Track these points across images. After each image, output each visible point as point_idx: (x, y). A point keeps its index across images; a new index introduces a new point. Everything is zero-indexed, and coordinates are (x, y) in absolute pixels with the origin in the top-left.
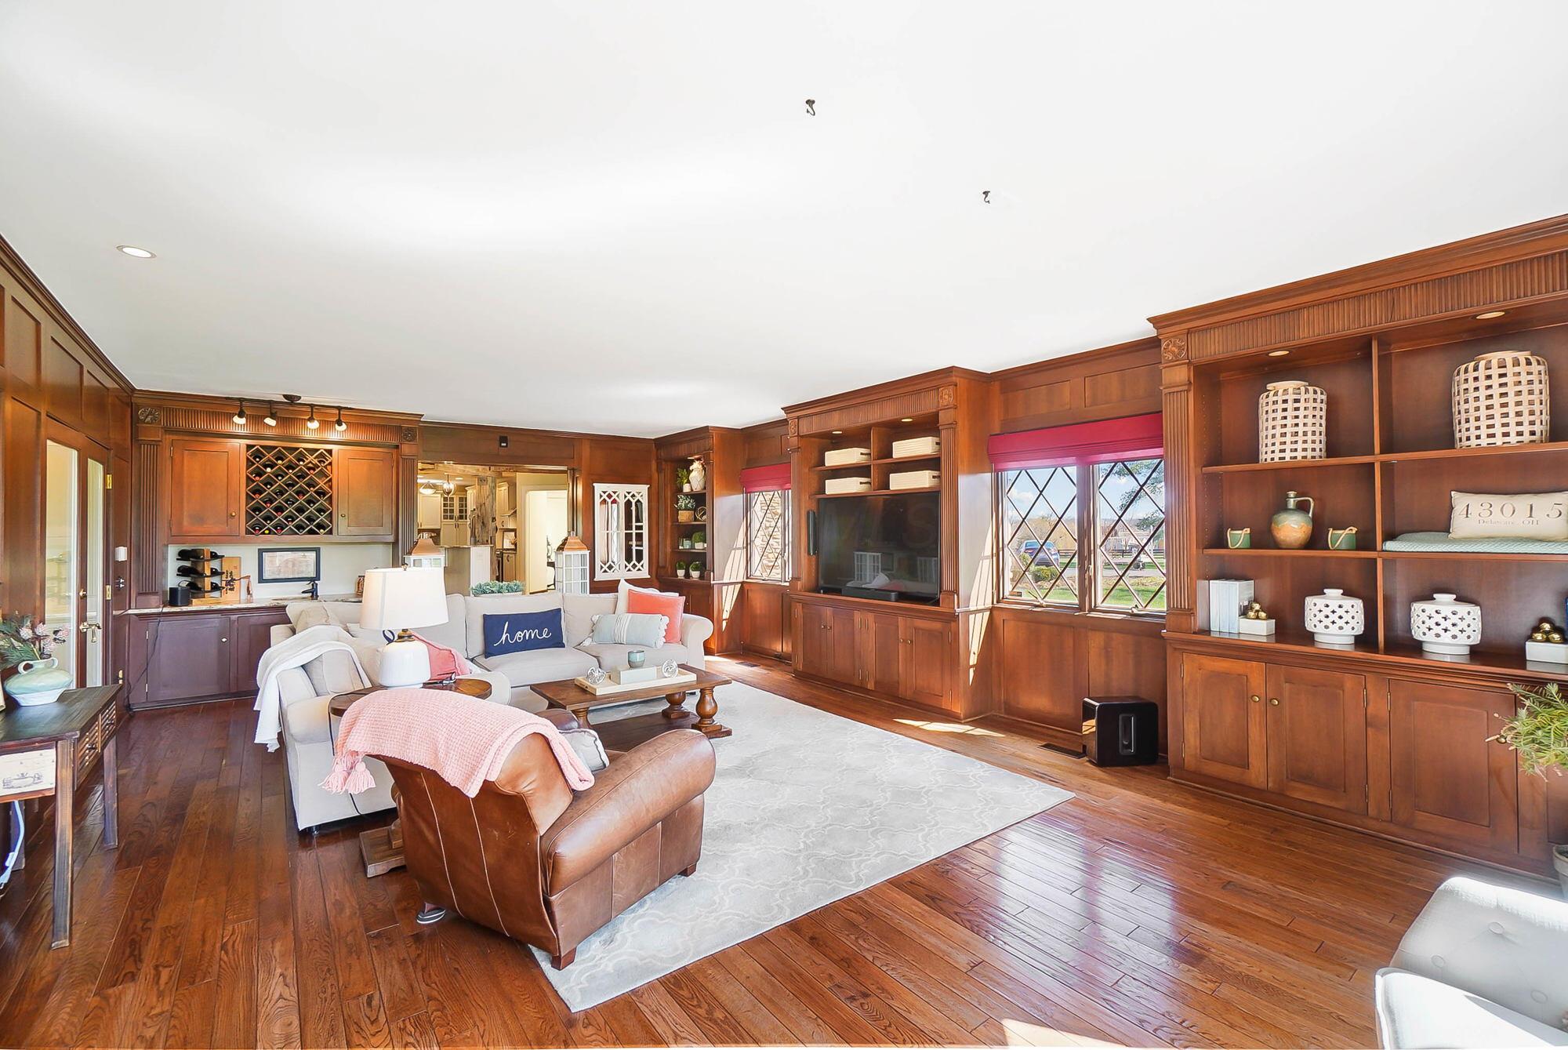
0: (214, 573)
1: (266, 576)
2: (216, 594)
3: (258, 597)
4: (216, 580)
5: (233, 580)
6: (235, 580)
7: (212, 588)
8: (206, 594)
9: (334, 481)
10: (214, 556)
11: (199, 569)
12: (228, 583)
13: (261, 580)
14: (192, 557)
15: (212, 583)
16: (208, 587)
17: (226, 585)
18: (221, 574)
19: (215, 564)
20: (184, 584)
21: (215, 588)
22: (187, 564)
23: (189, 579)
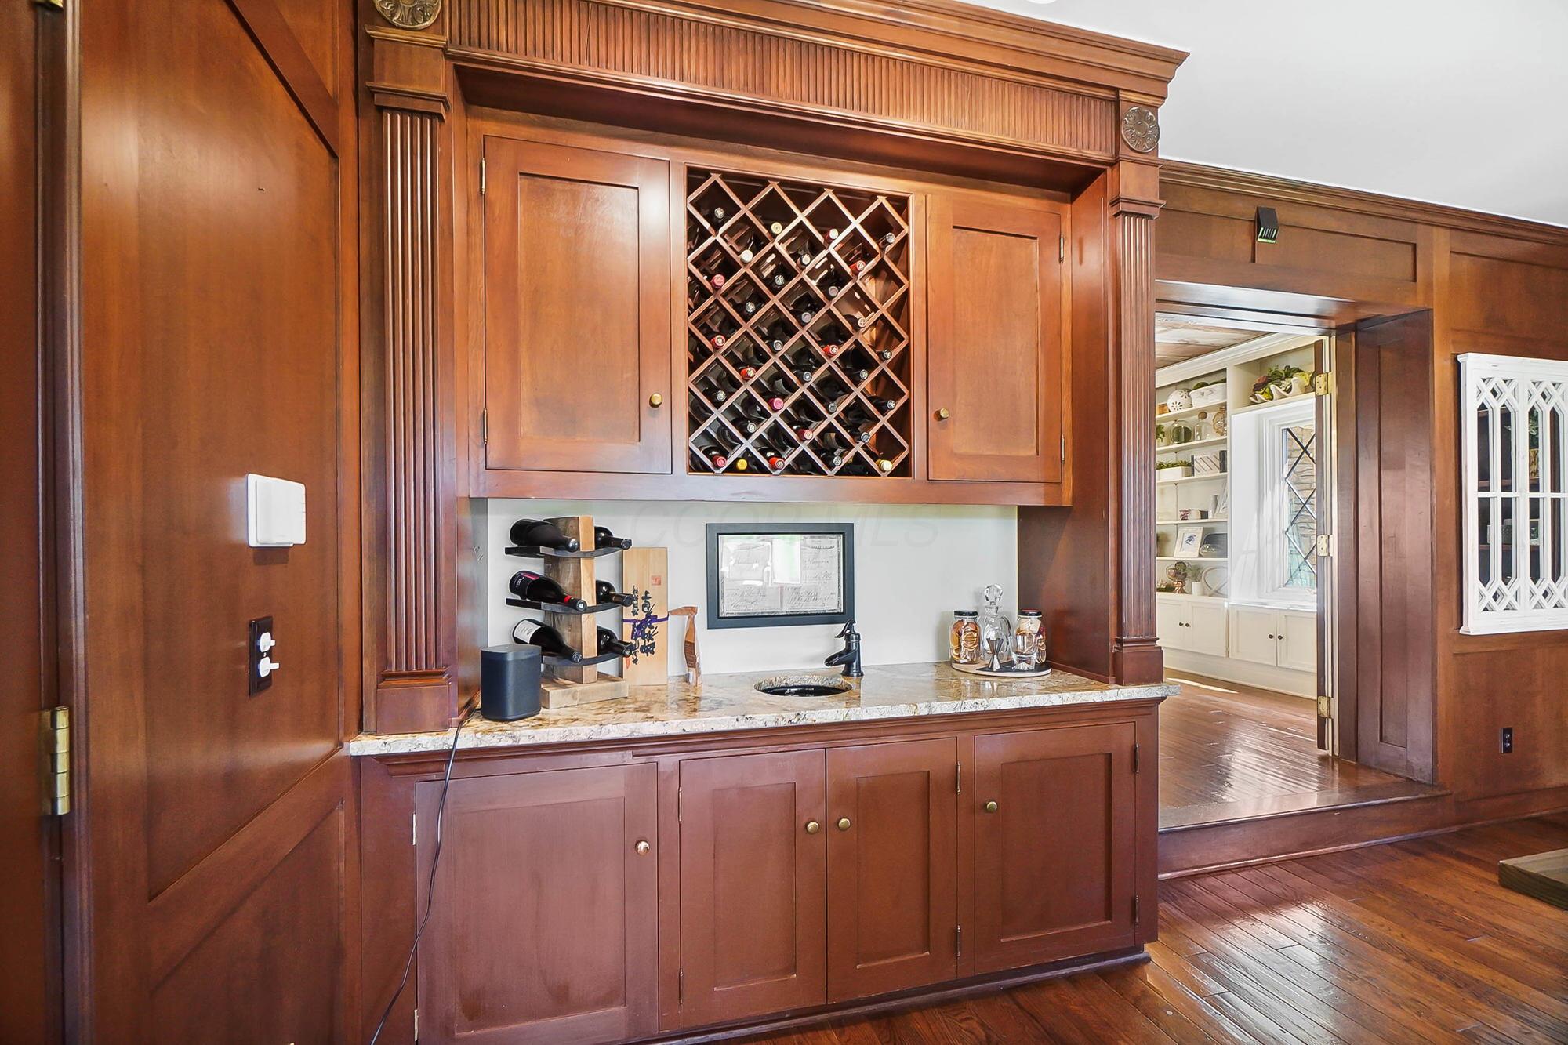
0: (606, 596)
1: (728, 608)
2: (608, 666)
3: (706, 673)
4: (607, 619)
5: (651, 619)
6: (655, 619)
7: (600, 650)
8: (586, 669)
9: (916, 303)
10: (606, 541)
11: (566, 583)
12: (639, 628)
13: (717, 620)
14: (547, 545)
15: (601, 632)
16: (589, 646)
17: (634, 636)
18: (624, 601)
19: (602, 568)
20: (526, 633)
21: (609, 646)
22: (534, 566)
23: (538, 615)
